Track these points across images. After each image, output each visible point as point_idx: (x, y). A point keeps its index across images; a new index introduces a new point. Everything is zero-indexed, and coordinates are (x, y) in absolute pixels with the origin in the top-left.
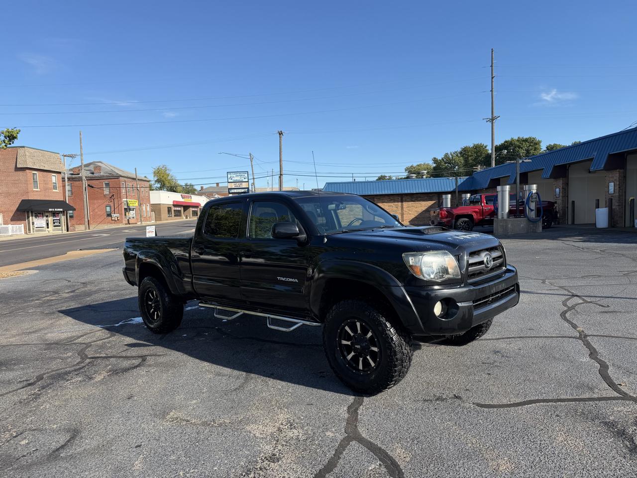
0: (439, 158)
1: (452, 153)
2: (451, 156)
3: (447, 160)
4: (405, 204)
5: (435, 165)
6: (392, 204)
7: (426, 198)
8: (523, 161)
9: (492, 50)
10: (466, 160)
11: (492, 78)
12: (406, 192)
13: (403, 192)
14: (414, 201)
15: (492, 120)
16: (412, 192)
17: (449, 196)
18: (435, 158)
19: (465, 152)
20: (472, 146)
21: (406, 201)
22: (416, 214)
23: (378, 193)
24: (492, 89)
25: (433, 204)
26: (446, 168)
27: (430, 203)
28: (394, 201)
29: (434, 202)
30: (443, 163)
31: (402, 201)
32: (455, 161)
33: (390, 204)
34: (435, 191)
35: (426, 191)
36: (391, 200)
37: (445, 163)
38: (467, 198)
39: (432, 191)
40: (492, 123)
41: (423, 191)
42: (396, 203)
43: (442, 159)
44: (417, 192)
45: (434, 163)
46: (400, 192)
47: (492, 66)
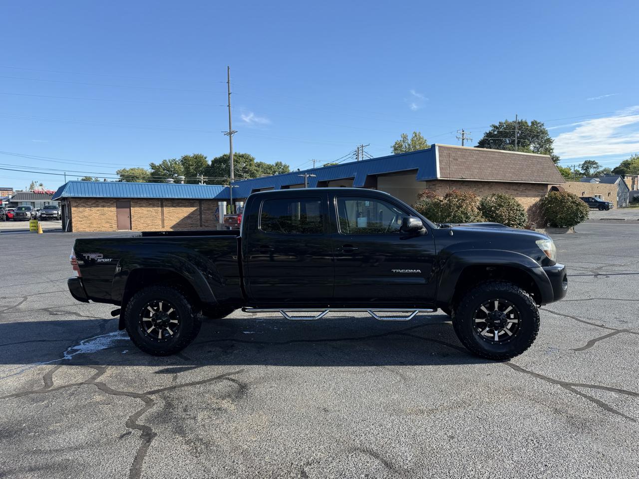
0: (157, 164)
1: (171, 161)
2: (169, 164)
3: (165, 167)
4: (166, 209)
5: (153, 171)
6: (151, 209)
7: (187, 204)
8: (310, 176)
9: (228, 67)
10: (187, 169)
11: (229, 94)
12: (167, 197)
13: (164, 197)
14: (175, 207)
15: (230, 133)
16: (173, 197)
17: (225, 203)
18: (152, 164)
19: (185, 161)
20: (192, 155)
21: (166, 206)
22: (178, 221)
23: (136, 196)
24: (229, 104)
25: (194, 211)
26: (164, 175)
27: (191, 209)
28: (154, 206)
29: (195, 208)
30: (162, 170)
31: (162, 206)
32: (175, 169)
33: (149, 209)
34: (197, 197)
35: (188, 197)
36: (150, 204)
37: (164, 170)
38: (242, 206)
39: (194, 197)
40: (230, 137)
41: (185, 197)
42: (156, 208)
43: (160, 165)
44: (179, 197)
45: (152, 169)
46: (161, 197)
47: (228, 83)
